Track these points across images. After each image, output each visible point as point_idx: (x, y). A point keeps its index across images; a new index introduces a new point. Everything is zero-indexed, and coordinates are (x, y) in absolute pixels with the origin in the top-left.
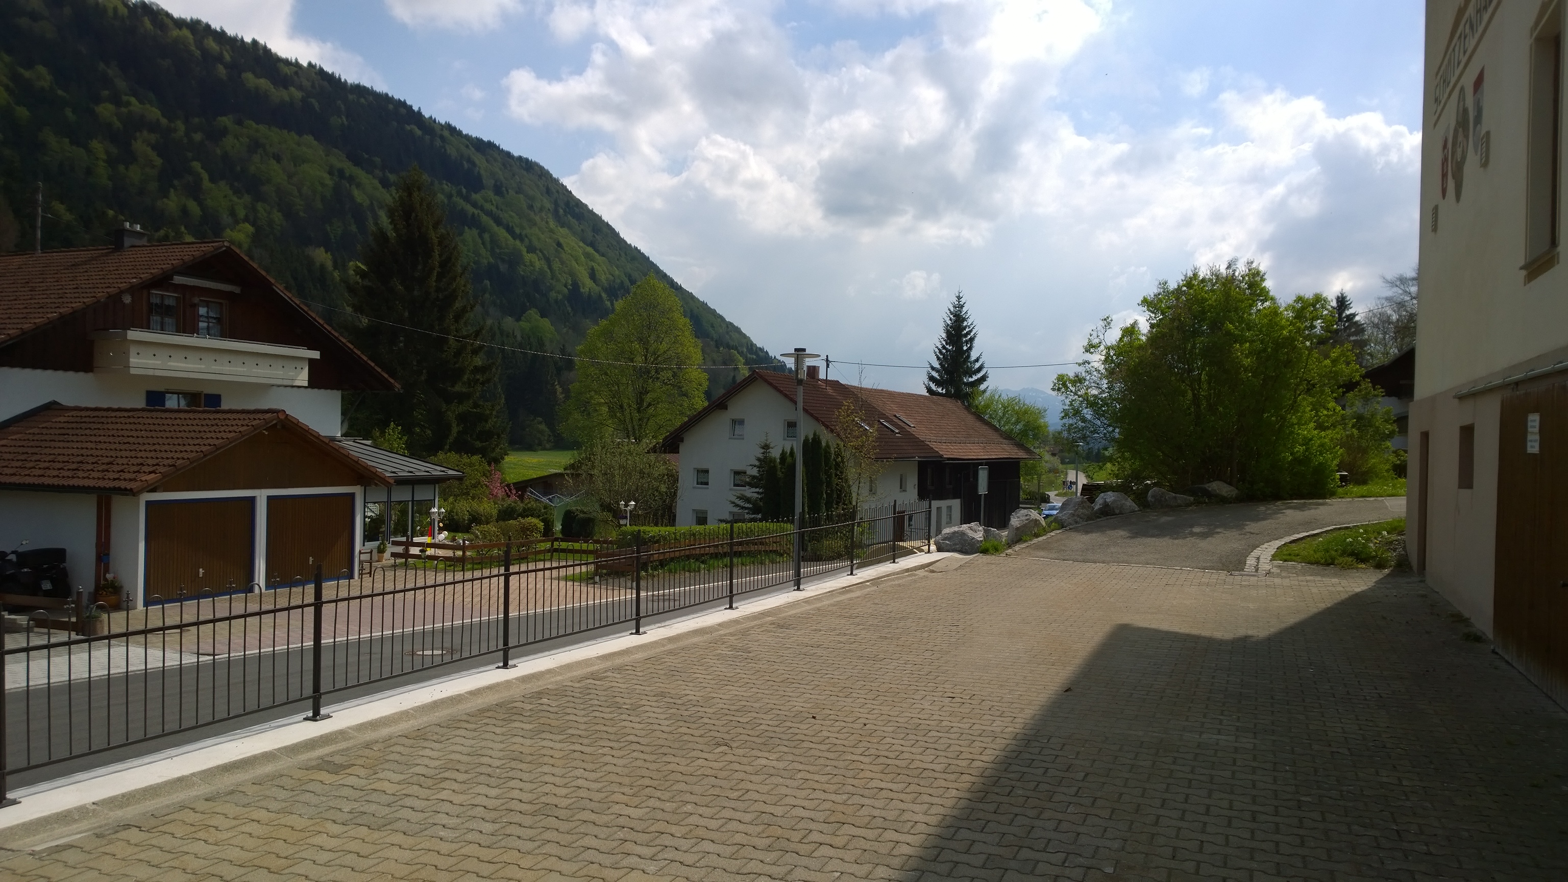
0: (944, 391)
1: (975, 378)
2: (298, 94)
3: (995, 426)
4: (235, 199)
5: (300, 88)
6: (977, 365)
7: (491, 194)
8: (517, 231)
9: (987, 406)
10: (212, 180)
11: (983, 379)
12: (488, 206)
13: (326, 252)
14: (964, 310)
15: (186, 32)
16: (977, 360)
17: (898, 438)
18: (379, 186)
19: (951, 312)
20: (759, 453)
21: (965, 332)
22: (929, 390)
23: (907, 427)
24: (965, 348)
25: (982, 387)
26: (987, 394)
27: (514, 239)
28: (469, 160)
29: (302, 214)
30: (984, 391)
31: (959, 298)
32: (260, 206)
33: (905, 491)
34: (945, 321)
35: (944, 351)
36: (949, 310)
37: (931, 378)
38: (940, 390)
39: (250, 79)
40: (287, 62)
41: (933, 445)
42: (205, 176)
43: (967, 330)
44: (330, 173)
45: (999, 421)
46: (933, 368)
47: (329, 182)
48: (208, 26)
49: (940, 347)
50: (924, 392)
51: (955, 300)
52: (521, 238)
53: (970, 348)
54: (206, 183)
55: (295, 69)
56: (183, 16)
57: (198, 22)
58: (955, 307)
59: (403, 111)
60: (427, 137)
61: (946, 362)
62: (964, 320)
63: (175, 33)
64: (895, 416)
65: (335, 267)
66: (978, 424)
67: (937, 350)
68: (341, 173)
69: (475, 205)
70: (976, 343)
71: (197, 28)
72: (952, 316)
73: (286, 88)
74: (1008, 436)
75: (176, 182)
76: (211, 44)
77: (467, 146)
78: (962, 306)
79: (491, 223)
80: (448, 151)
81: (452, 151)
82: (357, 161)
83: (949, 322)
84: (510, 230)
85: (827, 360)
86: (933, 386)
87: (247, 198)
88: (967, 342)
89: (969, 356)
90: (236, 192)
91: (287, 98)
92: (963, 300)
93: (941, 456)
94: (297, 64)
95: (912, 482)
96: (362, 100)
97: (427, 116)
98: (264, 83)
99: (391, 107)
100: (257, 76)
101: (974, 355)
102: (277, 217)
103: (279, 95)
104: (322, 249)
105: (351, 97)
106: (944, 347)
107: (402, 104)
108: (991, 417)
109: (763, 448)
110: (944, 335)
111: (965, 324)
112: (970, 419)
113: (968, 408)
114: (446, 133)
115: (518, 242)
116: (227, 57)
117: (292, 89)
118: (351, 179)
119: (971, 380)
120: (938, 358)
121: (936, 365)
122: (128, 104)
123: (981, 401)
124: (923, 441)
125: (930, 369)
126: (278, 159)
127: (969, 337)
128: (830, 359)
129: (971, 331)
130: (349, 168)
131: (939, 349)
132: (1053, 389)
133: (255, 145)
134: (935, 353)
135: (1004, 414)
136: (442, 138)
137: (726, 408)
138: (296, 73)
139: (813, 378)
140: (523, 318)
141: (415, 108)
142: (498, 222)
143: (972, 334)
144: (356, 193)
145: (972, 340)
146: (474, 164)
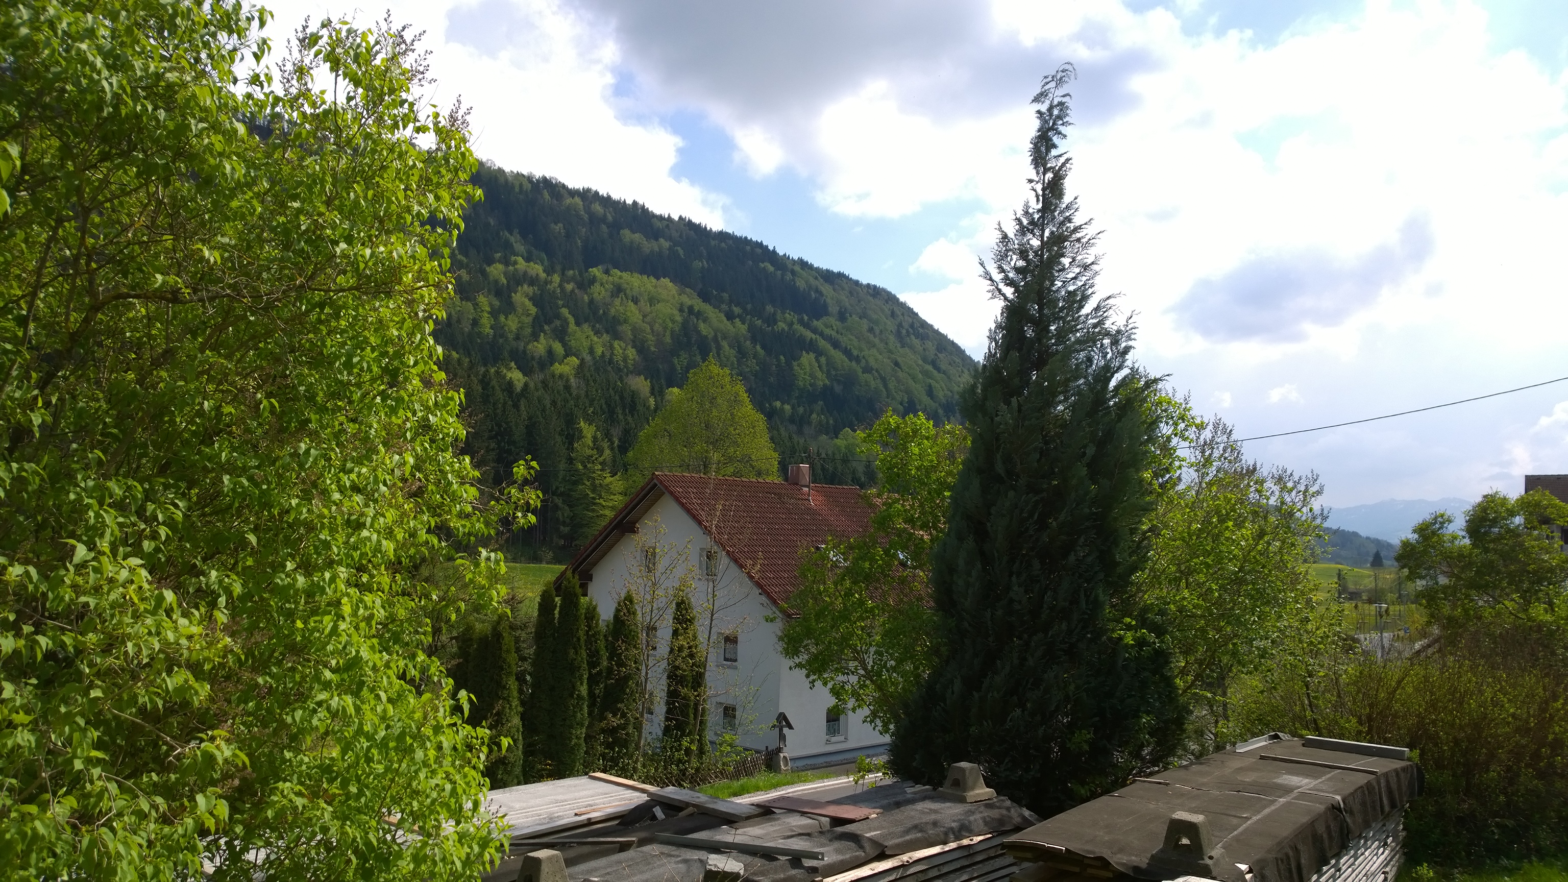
2: (665, 244)
4: (595, 339)
5: (670, 239)
7: (832, 320)
8: (855, 353)
10: (578, 324)
12: (828, 331)
13: (646, 379)
15: (577, 200)
18: (725, 319)
27: (850, 360)
28: (817, 291)
29: (653, 349)
32: (616, 344)
39: (627, 235)
40: (661, 218)
42: (571, 320)
44: (681, 310)
47: (679, 319)
48: (597, 193)
52: (857, 359)
54: (572, 326)
55: (666, 223)
56: (577, 187)
57: (589, 190)
59: (759, 251)
60: (779, 272)
63: (569, 201)
65: (652, 393)
68: (691, 309)
69: (815, 331)
71: (588, 196)
73: (657, 239)
75: (546, 327)
76: (597, 208)
77: (816, 278)
79: (828, 347)
80: (798, 284)
81: (801, 284)
82: (705, 297)
84: (847, 353)
87: (606, 337)
90: (597, 333)
91: (656, 249)
94: (669, 219)
96: (723, 245)
97: (781, 254)
98: (637, 237)
99: (748, 248)
100: (633, 232)
102: (631, 353)
103: (649, 246)
104: (642, 377)
105: (713, 243)
107: (760, 245)
114: (797, 268)
115: (854, 364)
116: (610, 218)
117: (662, 240)
118: (699, 315)
122: (515, 263)
126: (635, 301)
130: (698, 304)
133: (618, 290)
136: (793, 272)
138: (667, 226)
140: (840, 436)
141: (771, 248)
142: (836, 345)
144: (702, 326)
146: (821, 294)
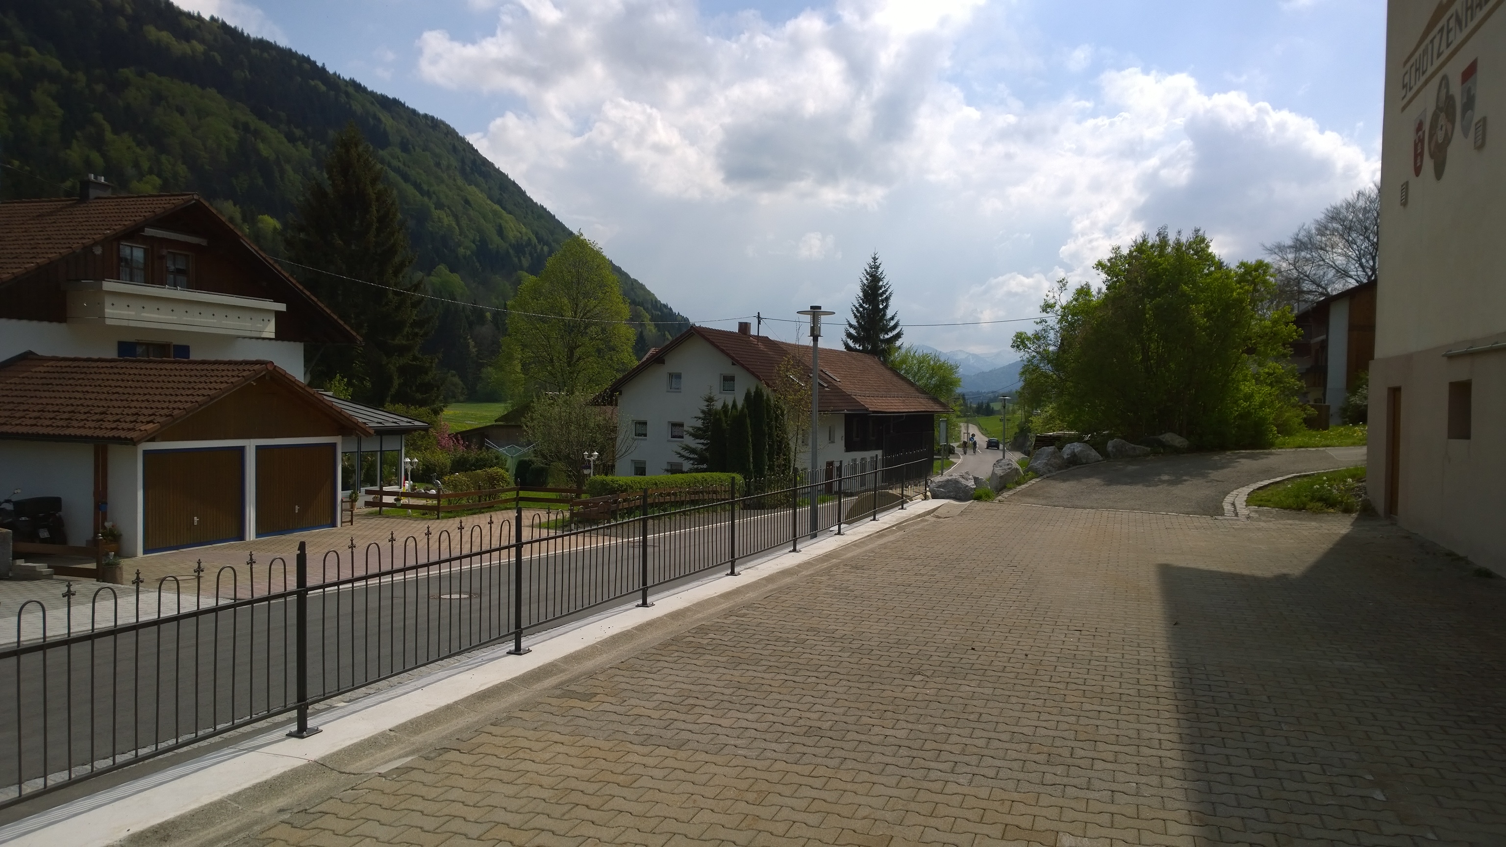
0: (861, 348)
1: (891, 335)
2: (200, 48)
3: (910, 381)
4: (138, 150)
5: (202, 41)
6: (892, 323)
7: (398, 151)
8: (425, 187)
9: (903, 361)
10: (115, 132)
11: (898, 336)
12: (395, 163)
13: (235, 205)
14: (880, 270)
16: (892, 318)
17: (827, 392)
18: (285, 140)
19: (867, 272)
20: (703, 405)
21: (881, 291)
22: (847, 346)
23: (833, 382)
24: (881, 307)
25: (898, 343)
26: (903, 351)
27: (422, 195)
28: (375, 117)
29: (207, 167)
30: (899, 348)
31: (875, 259)
32: (164, 158)
33: (833, 442)
34: (862, 281)
35: (861, 309)
36: (866, 270)
37: (849, 335)
38: (857, 346)
39: (151, 31)
40: (189, 15)
41: (858, 399)
42: (107, 127)
43: (883, 289)
44: (235, 126)
45: (914, 377)
46: (851, 326)
47: (234, 135)
49: (857, 305)
50: (842, 348)
51: (871, 261)
52: (428, 194)
53: (886, 307)
54: (109, 135)
55: (197, 22)
58: (871, 267)
59: (307, 66)
60: (332, 93)
61: (863, 320)
62: (880, 280)
64: (822, 371)
65: (244, 219)
66: (895, 379)
67: (854, 309)
68: (246, 127)
69: (382, 162)
70: (892, 302)
72: (868, 276)
73: (188, 41)
74: (922, 391)
75: (78, 133)
77: (372, 103)
78: (878, 267)
79: (399, 179)
80: (354, 107)
81: (357, 108)
82: (261, 115)
83: (865, 282)
84: (417, 186)
85: (759, 317)
86: (851, 343)
87: (151, 150)
88: (883, 301)
89: (884, 315)
90: (139, 144)
91: (189, 51)
92: (878, 262)
93: (867, 410)
94: (199, 18)
95: (840, 434)
96: (265, 55)
97: (331, 72)
98: (165, 36)
99: (295, 62)
100: (160, 29)
101: (889, 313)
102: (182, 169)
103: (180, 48)
104: (231, 202)
105: (253, 51)
106: (861, 306)
107: (307, 60)
108: (907, 372)
109: (707, 401)
110: (861, 294)
111: (881, 283)
112: (888, 374)
113: (885, 363)
114: (351, 90)
115: (426, 199)
116: (129, 10)
117: (194, 42)
118: (257, 133)
119: (886, 336)
120: (856, 316)
121: (854, 322)
122: (27, 54)
123: (896, 356)
124: (850, 395)
125: (847, 326)
126: (181, 111)
127: (885, 296)
128: (761, 316)
129: (886, 291)
130: (254, 122)
131: (856, 308)
132: (1013, 346)
133: (158, 98)
134: (853, 311)
135: (919, 370)
136: (347, 94)
137: (663, 362)
138: (198, 27)
139: (745, 334)
140: (433, 273)
141: (319, 64)
142: (406, 178)
143: (887, 293)
144: (261, 146)
145: (887, 299)
146: (379, 120)
